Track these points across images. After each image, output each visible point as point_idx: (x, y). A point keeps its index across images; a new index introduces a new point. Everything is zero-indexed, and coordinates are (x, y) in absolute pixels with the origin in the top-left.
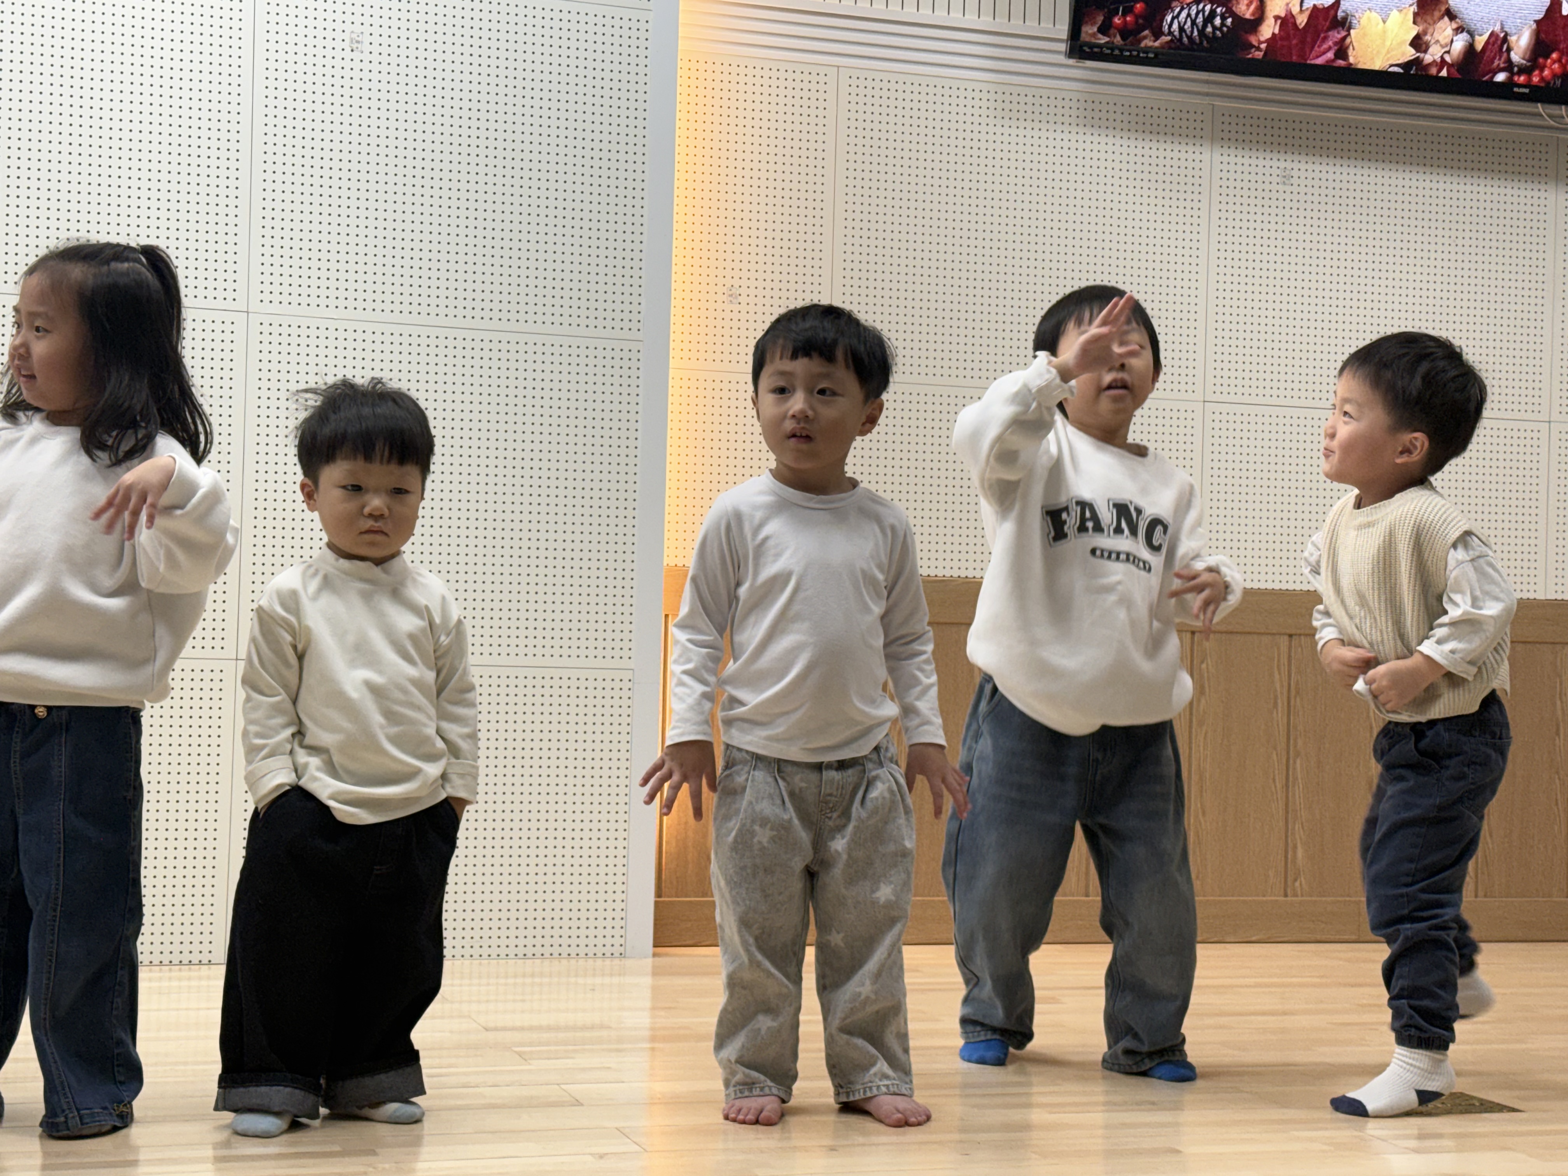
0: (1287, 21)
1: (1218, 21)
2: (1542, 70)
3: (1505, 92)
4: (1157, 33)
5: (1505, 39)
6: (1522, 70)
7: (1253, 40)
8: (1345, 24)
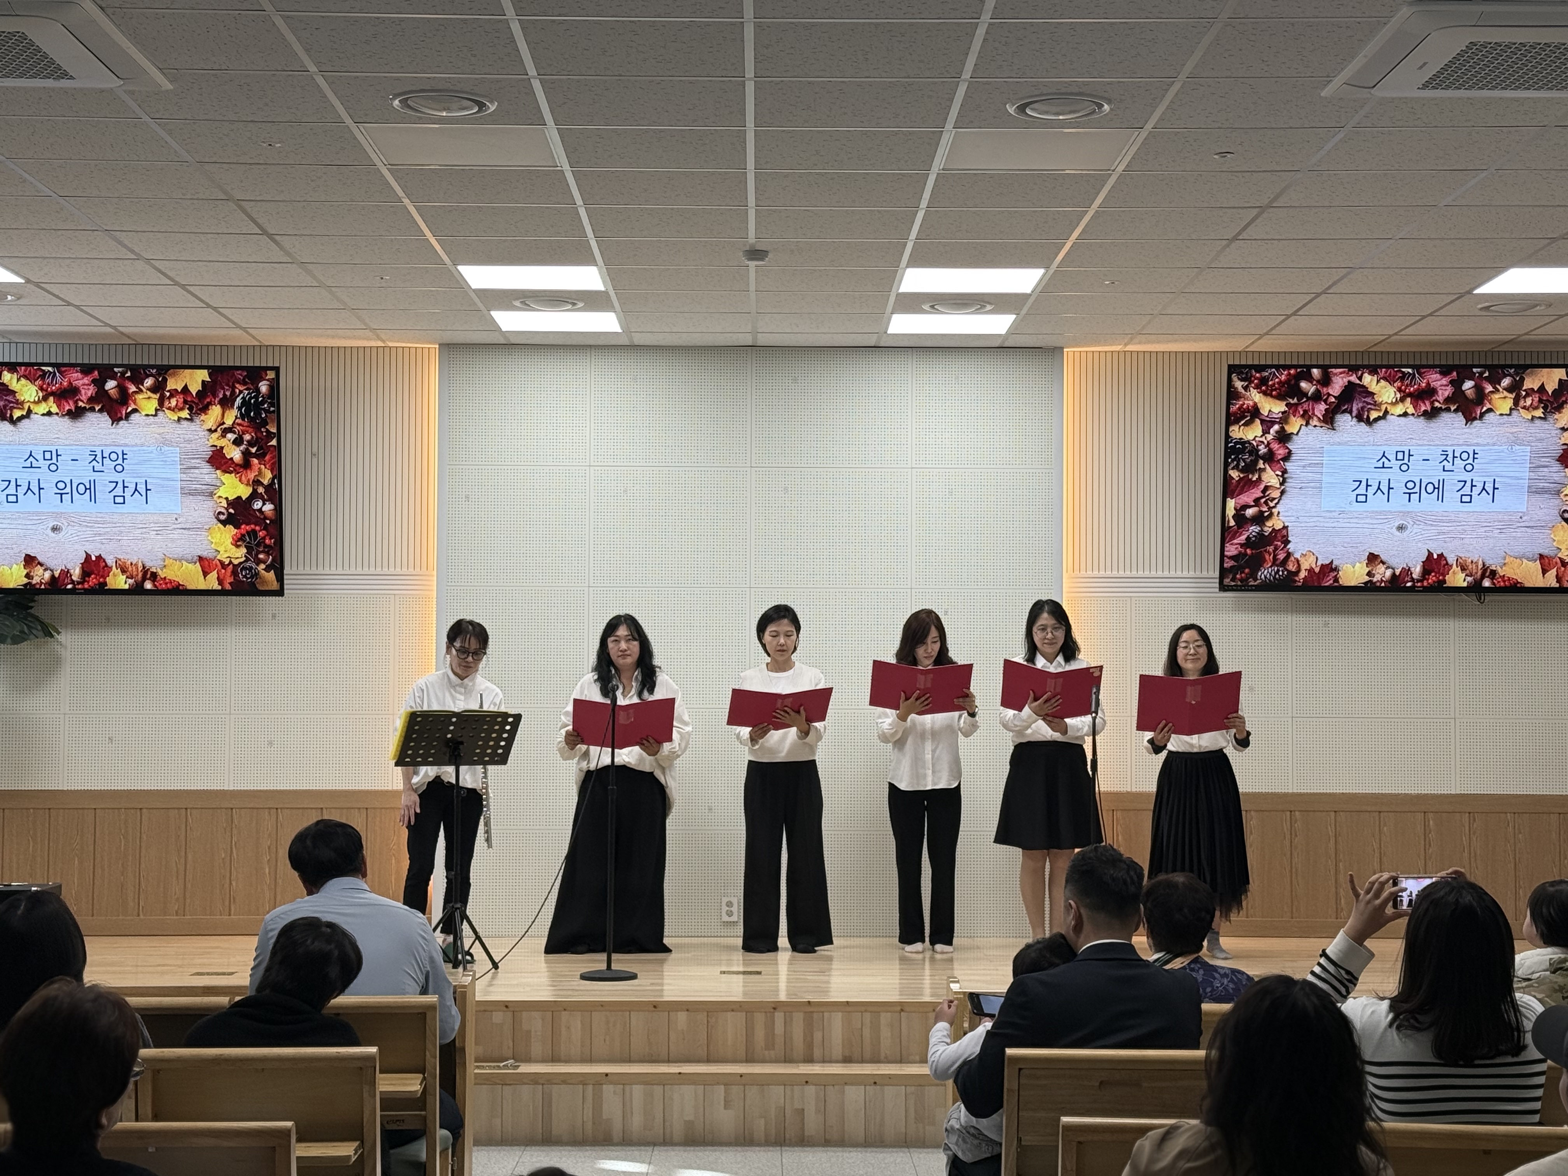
0: (1311, 571)
1: (1281, 573)
2: (1428, 580)
3: (1412, 589)
4: (1256, 579)
5: (1409, 570)
6: (1418, 581)
7: (1297, 578)
8: (1336, 569)
